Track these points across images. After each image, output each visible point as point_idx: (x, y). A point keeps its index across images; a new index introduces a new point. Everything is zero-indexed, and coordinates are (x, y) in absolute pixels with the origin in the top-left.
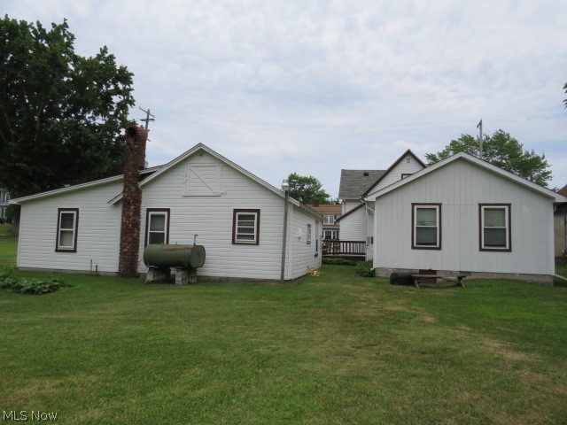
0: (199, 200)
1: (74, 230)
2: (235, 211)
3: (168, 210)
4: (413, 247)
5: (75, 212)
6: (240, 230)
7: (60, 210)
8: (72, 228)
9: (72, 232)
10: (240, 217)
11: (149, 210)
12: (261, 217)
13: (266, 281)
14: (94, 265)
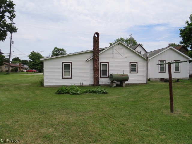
0: (118, 59)
1: (70, 70)
2: (130, 63)
3: (108, 63)
4: (159, 72)
5: (70, 64)
6: (132, 69)
7: (63, 63)
8: (70, 69)
9: (70, 71)
10: (132, 65)
11: (101, 63)
12: (138, 65)
13: (140, 84)
14: (81, 83)
